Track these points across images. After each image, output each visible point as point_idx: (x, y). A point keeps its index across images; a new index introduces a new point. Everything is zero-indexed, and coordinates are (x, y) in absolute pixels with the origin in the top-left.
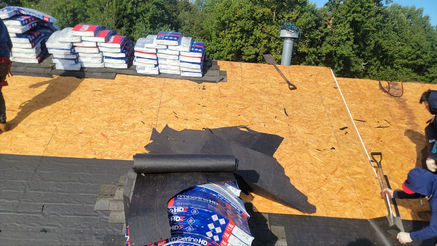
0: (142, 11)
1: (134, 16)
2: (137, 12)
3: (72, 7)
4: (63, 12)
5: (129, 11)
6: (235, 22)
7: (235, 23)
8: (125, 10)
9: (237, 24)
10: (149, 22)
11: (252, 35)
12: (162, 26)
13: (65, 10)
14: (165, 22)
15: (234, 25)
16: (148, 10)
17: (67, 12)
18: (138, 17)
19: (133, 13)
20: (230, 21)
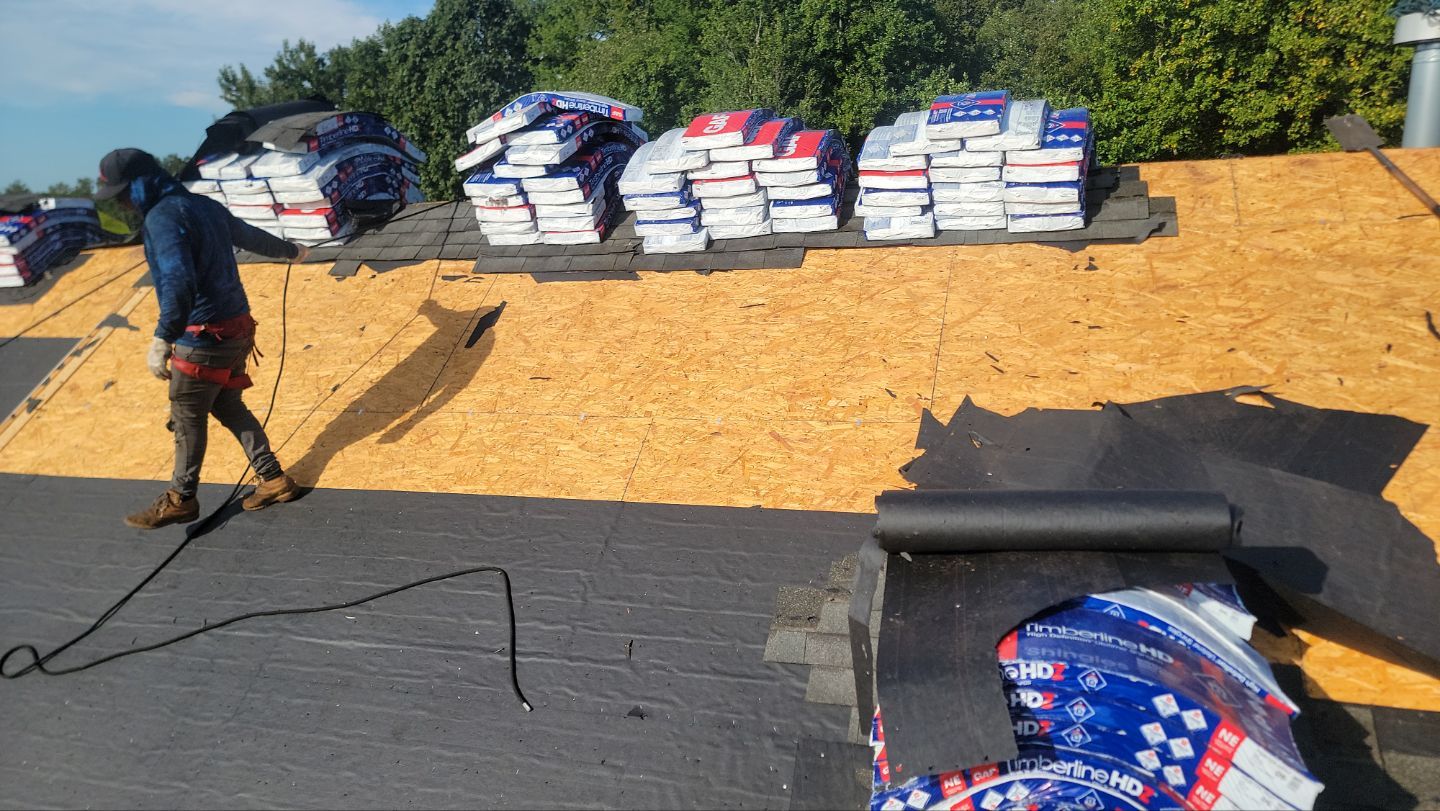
0: (862, 38)
1: (838, 56)
2: (846, 43)
3: (661, 62)
4: (638, 81)
5: (821, 45)
6: (1192, 13)
7: (1191, 18)
8: (810, 42)
9: (1198, 21)
10: (882, 68)
11: (1261, 49)
12: (926, 74)
13: (642, 76)
14: (934, 60)
15: (1188, 23)
16: (880, 31)
17: (648, 78)
18: (848, 58)
19: (833, 50)
20: (1173, 13)
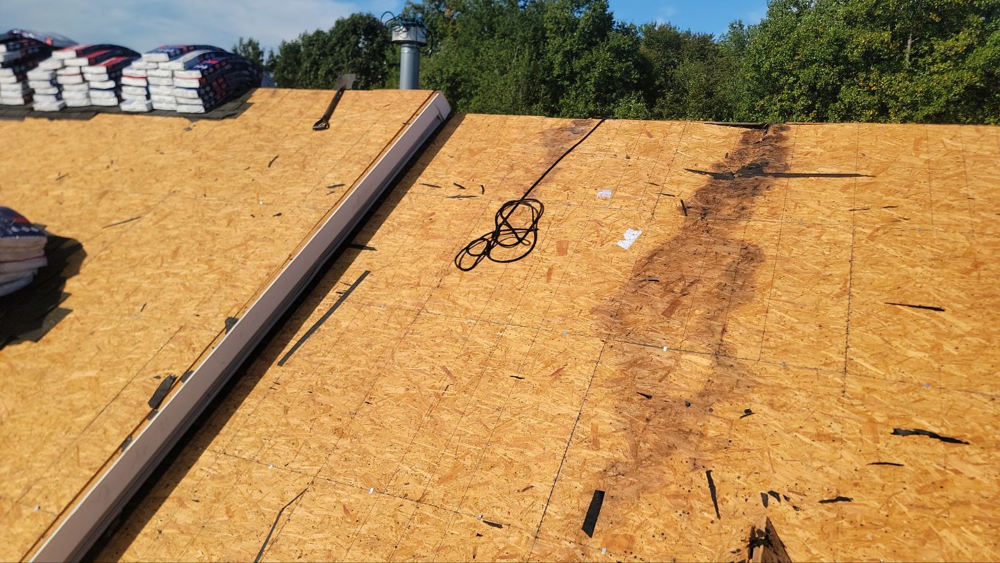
0: (582, 68)
2: (572, 69)
6: (794, 72)
8: (550, 69)
